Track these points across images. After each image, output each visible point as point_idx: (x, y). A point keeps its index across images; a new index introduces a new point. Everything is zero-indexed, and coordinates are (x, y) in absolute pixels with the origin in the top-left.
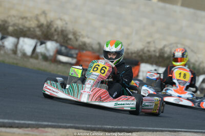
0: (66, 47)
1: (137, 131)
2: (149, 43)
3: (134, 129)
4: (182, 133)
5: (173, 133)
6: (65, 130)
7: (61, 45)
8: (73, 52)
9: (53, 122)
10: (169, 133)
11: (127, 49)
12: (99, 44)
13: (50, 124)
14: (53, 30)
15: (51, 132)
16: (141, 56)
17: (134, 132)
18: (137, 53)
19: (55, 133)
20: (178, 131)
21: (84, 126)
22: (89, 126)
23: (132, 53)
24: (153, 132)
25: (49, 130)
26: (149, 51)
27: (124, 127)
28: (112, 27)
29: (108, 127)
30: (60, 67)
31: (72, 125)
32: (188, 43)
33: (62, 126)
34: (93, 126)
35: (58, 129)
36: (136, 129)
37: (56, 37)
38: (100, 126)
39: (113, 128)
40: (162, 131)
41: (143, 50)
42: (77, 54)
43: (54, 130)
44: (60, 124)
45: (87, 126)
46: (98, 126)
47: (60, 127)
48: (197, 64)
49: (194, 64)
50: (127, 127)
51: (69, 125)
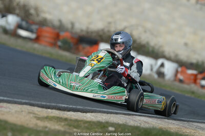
0: (27, 22)
1: (92, 112)
2: (110, 23)
3: (89, 109)
4: (137, 116)
5: (127, 116)
6: (20, 106)
7: (23, 20)
8: (34, 27)
9: (8, 97)
10: (123, 116)
11: (88, 28)
12: (60, 21)
13: (5, 98)
14: (15, 4)
15: (6, 108)
16: (101, 36)
17: (89, 112)
18: (97, 32)
19: (10, 108)
20: (133, 115)
21: (39, 103)
22: (44, 103)
23: (92, 32)
24: (108, 113)
25: (5, 105)
26: (109, 31)
27: (78, 107)
28: (74, 5)
29: (63, 105)
30: (20, 41)
31: (27, 101)
32: (148, 25)
33: (18, 102)
34: (48, 104)
35: (13, 105)
36: (91, 110)
37: (17, 11)
38: (55, 104)
39: (67, 107)
40: (117, 113)
41: (103, 30)
42: (37, 30)
43: (9, 105)
44: (15, 100)
45: (43, 103)
46: (54, 104)
47: (15, 103)
48: (157, 47)
49: (153, 48)
50: (82, 107)
51: (24, 101)
